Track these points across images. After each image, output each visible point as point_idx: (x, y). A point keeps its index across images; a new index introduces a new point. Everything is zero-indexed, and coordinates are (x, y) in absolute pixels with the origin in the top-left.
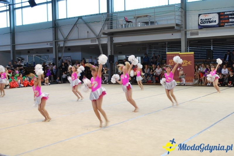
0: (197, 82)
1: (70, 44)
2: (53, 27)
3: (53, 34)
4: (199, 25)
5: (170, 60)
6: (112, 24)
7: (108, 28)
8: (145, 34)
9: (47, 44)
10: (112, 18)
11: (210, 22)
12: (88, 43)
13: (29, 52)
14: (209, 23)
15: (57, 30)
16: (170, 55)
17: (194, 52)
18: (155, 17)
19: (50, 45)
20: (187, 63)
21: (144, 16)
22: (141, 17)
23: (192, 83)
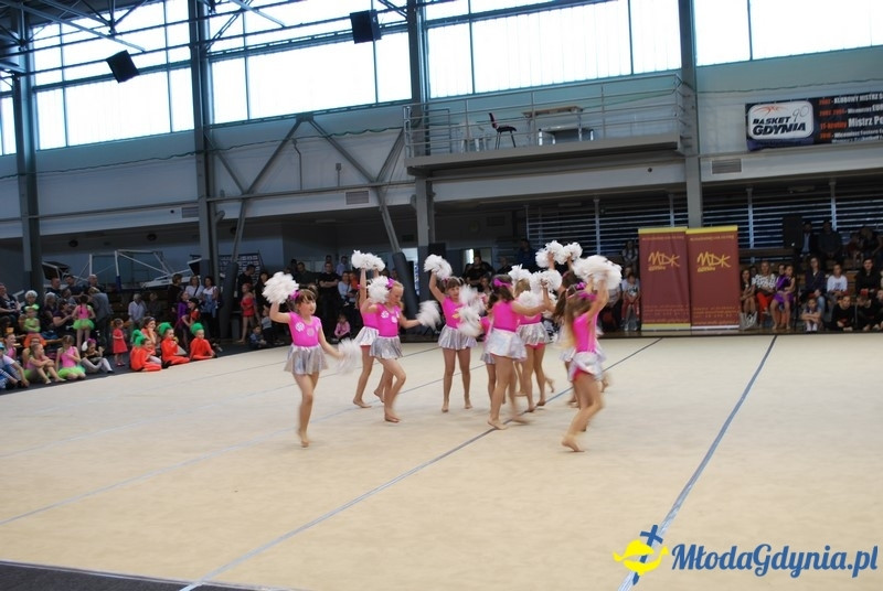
0: (752, 321)
1: (261, 210)
2: (198, 152)
3: (199, 176)
4: (749, 138)
5: (652, 254)
6: (427, 140)
7: (417, 154)
8: (557, 169)
9: (172, 212)
10: (427, 120)
11: (785, 129)
12: (339, 204)
13: (74, 242)
14: (783, 132)
15: (213, 159)
16: (654, 238)
17: (738, 224)
18: (604, 111)
19: (183, 217)
20: (715, 261)
21: (560, 111)
22: (547, 112)
23: (737, 326)
